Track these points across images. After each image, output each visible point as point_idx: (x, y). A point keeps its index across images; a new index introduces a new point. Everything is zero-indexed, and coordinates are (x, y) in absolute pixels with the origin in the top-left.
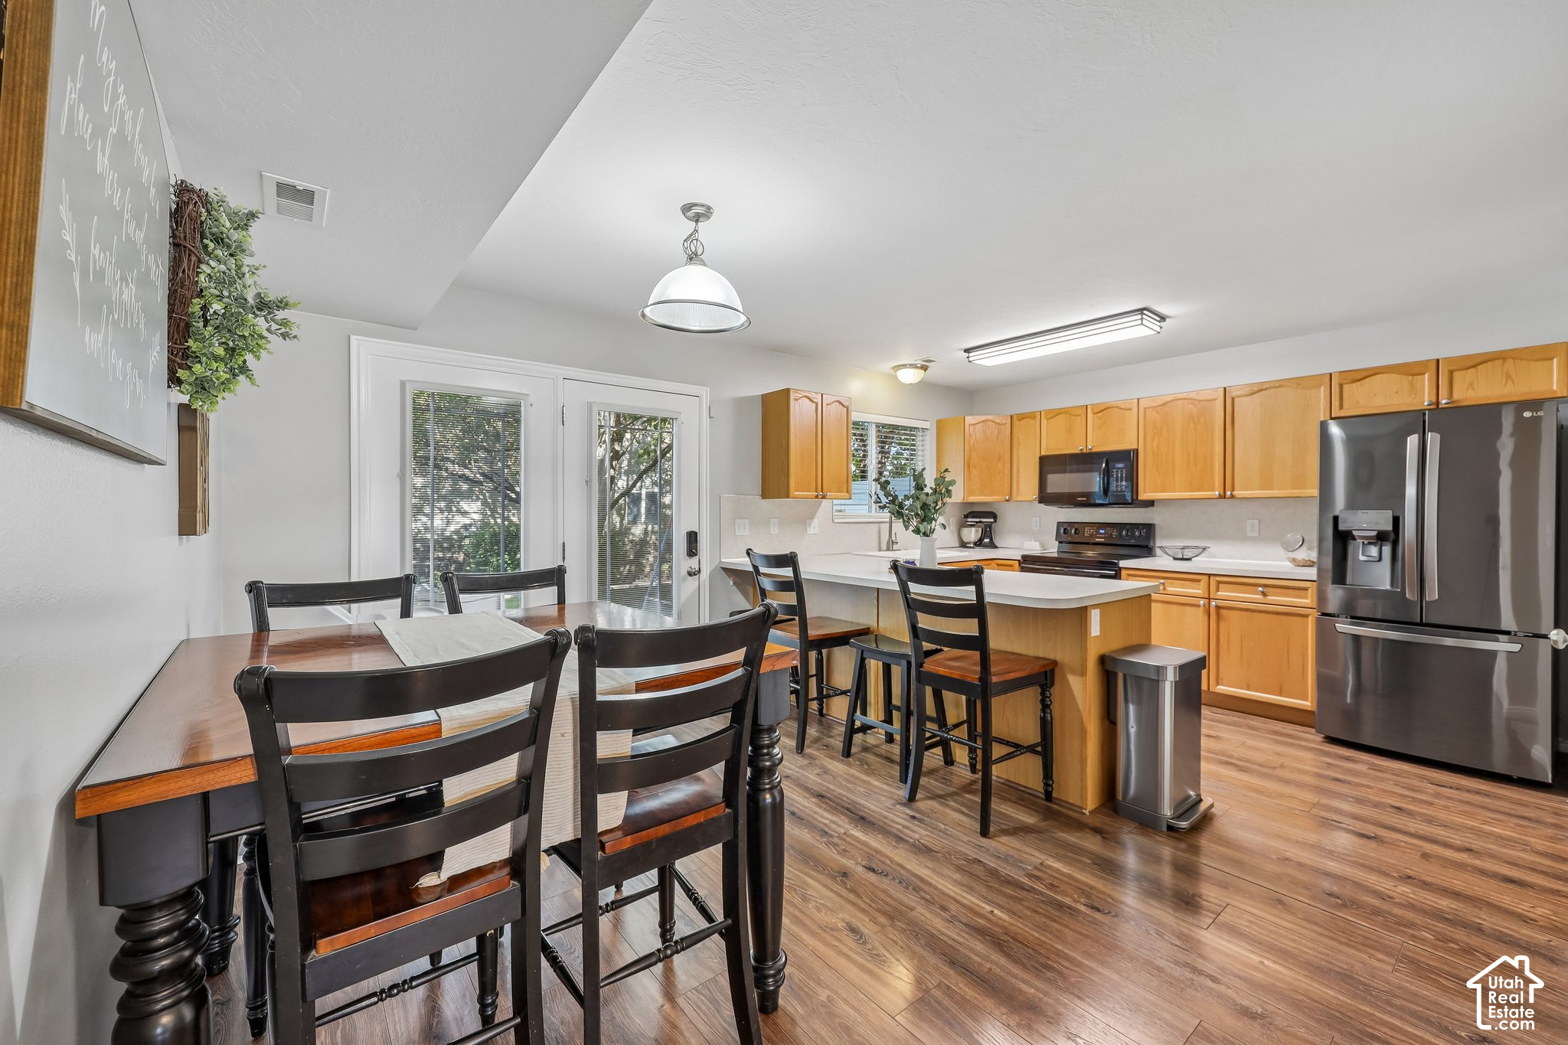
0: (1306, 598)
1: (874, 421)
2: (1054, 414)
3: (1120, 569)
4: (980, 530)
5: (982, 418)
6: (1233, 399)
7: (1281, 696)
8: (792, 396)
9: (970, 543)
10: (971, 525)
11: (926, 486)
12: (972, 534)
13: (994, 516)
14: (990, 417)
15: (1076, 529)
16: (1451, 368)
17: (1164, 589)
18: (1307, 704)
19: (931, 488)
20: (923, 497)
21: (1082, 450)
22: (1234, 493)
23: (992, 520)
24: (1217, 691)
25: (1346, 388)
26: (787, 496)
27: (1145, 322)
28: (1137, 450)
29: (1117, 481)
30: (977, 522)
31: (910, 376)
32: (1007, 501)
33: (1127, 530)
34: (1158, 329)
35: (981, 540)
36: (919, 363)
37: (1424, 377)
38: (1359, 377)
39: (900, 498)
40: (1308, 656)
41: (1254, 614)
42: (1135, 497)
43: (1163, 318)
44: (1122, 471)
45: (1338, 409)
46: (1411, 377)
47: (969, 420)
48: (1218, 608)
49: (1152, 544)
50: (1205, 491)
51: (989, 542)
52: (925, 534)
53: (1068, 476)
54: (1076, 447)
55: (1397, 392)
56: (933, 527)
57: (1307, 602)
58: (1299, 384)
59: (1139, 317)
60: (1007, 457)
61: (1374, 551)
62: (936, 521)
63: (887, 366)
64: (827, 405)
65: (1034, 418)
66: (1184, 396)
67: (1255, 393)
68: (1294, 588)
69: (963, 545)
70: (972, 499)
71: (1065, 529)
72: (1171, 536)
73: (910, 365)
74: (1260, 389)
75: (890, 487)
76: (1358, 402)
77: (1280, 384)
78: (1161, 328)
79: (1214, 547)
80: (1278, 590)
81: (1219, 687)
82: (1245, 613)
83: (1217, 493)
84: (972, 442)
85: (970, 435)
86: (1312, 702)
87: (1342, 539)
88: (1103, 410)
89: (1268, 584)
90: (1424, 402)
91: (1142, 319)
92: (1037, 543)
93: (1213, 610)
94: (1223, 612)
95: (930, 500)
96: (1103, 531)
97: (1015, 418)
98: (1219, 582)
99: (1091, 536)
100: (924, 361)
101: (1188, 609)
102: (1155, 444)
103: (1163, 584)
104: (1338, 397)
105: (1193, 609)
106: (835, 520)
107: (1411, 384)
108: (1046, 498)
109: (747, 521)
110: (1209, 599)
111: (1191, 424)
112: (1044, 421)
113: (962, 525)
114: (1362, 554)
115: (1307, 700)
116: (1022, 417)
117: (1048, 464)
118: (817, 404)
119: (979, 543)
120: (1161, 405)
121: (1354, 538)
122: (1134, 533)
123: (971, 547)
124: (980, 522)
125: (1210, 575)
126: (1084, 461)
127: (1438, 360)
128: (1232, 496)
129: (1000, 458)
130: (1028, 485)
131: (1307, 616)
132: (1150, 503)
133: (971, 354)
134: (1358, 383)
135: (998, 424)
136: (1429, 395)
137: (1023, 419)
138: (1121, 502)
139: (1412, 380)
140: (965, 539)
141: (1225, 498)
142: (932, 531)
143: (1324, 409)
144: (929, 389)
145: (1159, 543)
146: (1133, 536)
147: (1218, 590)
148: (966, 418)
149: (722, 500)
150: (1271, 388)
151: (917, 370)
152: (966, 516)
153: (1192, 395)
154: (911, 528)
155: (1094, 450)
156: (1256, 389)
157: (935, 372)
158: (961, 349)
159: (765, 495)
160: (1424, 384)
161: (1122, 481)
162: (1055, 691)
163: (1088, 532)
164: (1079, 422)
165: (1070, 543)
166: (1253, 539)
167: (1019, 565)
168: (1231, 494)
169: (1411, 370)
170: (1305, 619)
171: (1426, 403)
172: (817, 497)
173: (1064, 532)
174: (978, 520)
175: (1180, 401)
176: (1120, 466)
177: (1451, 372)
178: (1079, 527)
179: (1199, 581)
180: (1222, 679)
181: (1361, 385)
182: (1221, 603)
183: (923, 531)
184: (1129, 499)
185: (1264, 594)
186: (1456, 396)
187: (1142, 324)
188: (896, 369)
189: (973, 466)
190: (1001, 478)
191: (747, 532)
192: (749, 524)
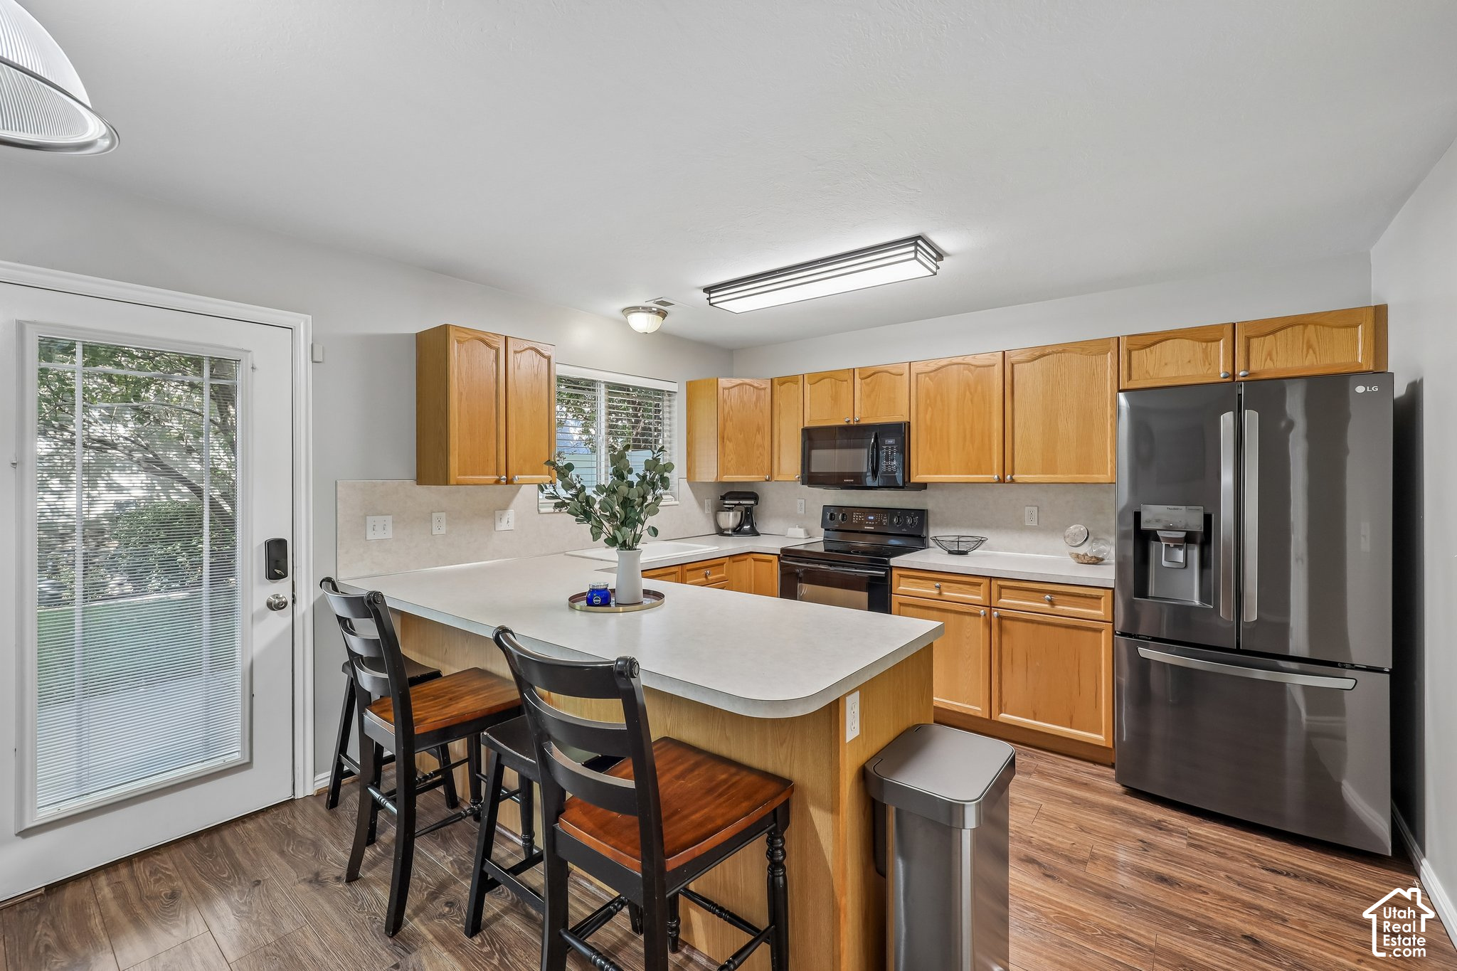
0: (1099, 609)
1: (603, 380)
2: (818, 378)
3: (891, 568)
4: (739, 513)
5: (738, 381)
6: (1013, 365)
7: (1071, 728)
8: (453, 335)
9: (728, 530)
10: (729, 508)
11: (630, 471)
12: (730, 519)
13: (754, 497)
14: (747, 381)
15: (843, 515)
16: (1248, 334)
17: (940, 594)
18: (1100, 738)
19: (638, 475)
20: (624, 488)
21: (849, 421)
22: (1013, 477)
23: (753, 502)
24: (1000, 720)
25: (1134, 354)
26: (447, 483)
27: (919, 256)
28: (909, 423)
29: (887, 460)
30: (735, 505)
31: (643, 323)
32: (767, 480)
33: (899, 517)
34: (934, 269)
35: (740, 525)
36: (656, 307)
37: (1219, 345)
38: (1149, 342)
39: (589, 492)
40: (1101, 681)
41: (1042, 627)
42: (907, 479)
43: (940, 256)
44: (892, 448)
45: (1126, 379)
46: (1204, 344)
47: (724, 382)
48: (1000, 618)
49: (925, 534)
50: (982, 474)
51: (750, 529)
52: (624, 545)
53: (837, 452)
54: (841, 419)
55: (1189, 362)
56: (638, 532)
57: (1100, 613)
58: (1083, 349)
59: (912, 248)
60: (767, 428)
61: (1180, 555)
62: (643, 523)
63: (615, 307)
64: (516, 352)
65: (796, 382)
66: (959, 360)
67: (1036, 359)
68: (1085, 596)
69: (721, 532)
70: (726, 478)
71: (831, 514)
72: (945, 524)
73: (643, 308)
74: (1041, 354)
75: (573, 474)
76: (1147, 372)
77: (1063, 349)
78: (938, 268)
79: (992, 538)
80: (1067, 598)
81: (1002, 715)
82: (1030, 625)
83: (996, 476)
84: (726, 410)
85: (725, 401)
86: (1106, 737)
87: (1143, 539)
88: (871, 375)
89: (1054, 591)
90: (1220, 374)
91: (916, 251)
92: (802, 530)
93: (995, 621)
94: (1006, 623)
95: (634, 494)
96: (872, 518)
97: (776, 382)
98: (1001, 587)
99: (861, 523)
100: (657, 303)
101: (967, 618)
102: (928, 417)
103: (939, 587)
104: (1126, 365)
105: (972, 618)
106: (542, 510)
107: (1205, 351)
108: (811, 478)
109: (390, 518)
110: (991, 607)
111: (968, 393)
112: (807, 387)
113: (719, 508)
114: (1167, 558)
115: (1101, 734)
116: (784, 381)
117: (812, 438)
118: (497, 350)
119: (737, 531)
120: (935, 370)
121: (1157, 539)
122: (906, 520)
123: (729, 535)
124: (739, 504)
125: (991, 578)
126: (851, 434)
127: (1234, 324)
128: (1012, 481)
129: (759, 429)
130: (790, 463)
131: (1100, 631)
132: (923, 486)
133: (712, 295)
134: (1148, 350)
135: (757, 388)
136: (1225, 366)
137: (784, 383)
138: (891, 485)
139: (1207, 347)
140: (723, 525)
141: (1004, 482)
142: (637, 539)
143: (1111, 378)
144: (668, 341)
145: (933, 532)
146: (905, 525)
147: (1000, 597)
148: (719, 379)
149: (339, 488)
150: (1053, 353)
151: (651, 315)
152: (723, 498)
153: (968, 360)
154: (604, 536)
155: (862, 422)
156: (1037, 354)
157: (675, 321)
158: (700, 288)
159: (421, 479)
160: (1219, 352)
161: (892, 460)
162: (792, 834)
163: (856, 517)
164: (845, 388)
165: (836, 530)
166: (1031, 529)
167: (779, 560)
168: (1011, 478)
169: (1204, 335)
170: (1098, 634)
171: (1222, 375)
172: (498, 482)
173: (831, 519)
174: (737, 502)
175: (956, 366)
176: (891, 441)
177: (1248, 339)
178: (846, 511)
179: (979, 585)
180: (1005, 705)
181: (1151, 352)
182: (1004, 613)
183: (620, 540)
184: (900, 483)
185: (1051, 603)
186: (1254, 367)
187: (916, 258)
188: (626, 312)
189: (728, 439)
190: (760, 453)
191: (389, 534)
192: (393, 522)
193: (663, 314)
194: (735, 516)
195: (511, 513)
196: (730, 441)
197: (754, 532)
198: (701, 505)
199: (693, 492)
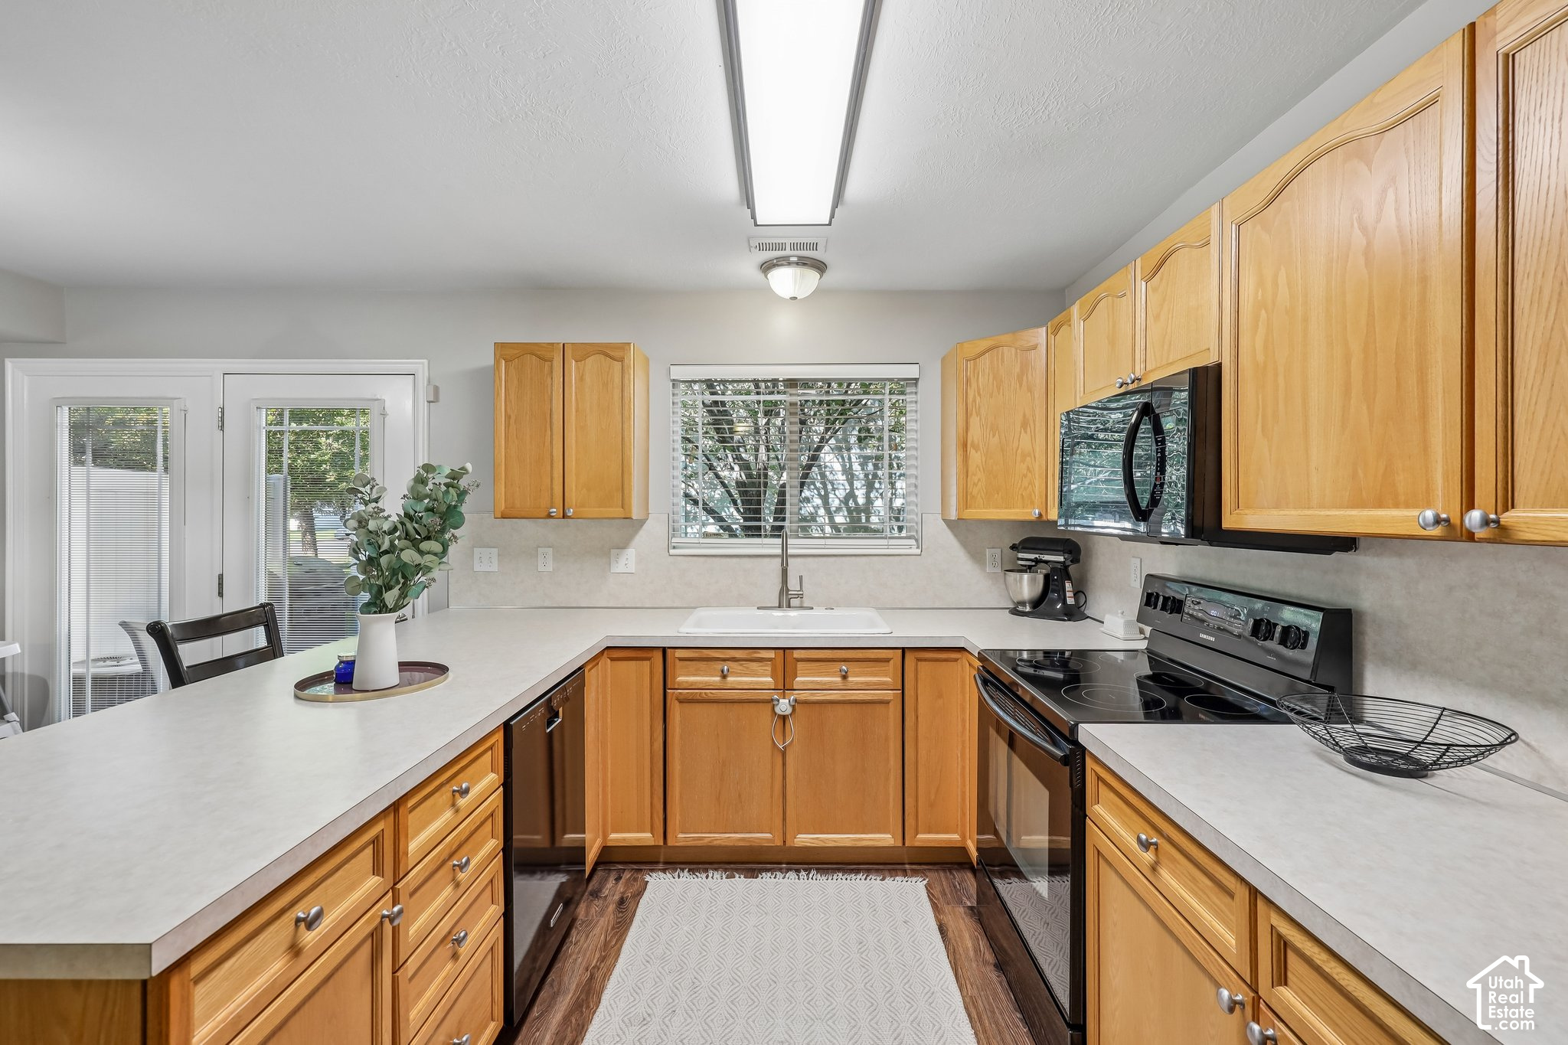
4: (1041, 577)
8: (501, 354)
9: (1024, 603)
10: (1027, 567)
12: (1027, 586)
13: (1071, 549)
14: (1004, 338)
22: (1504, 517)
23: (1069, 561)
28: (1220, 365)
30: (1034, 561)
31: (795, 283)
35: (1046, 601)
47: (968, 348)
64: (578, 360)
65: (1070, 321)
69: (1012, 607)
70: (969, 514)
71: (1150, 595)
84: (971, 396)
85: (968, 382)
88: (1160, 263)
97: (1050, 330)
106: (674, 552)
112: (1081, 327)
113: (1009, 566)
116: (1058, 323)
118: (553, 361)
120: (1276, 197)
123: (1026, 615)
128: (1501, 533)
135: (1022, 348)
137: (1058, 328)
140: (1015, 597)
148: (962, 345)
152: (1016, 549)
155: (1144, 383)
168: (1493, 522)
174: (1037, 557)
188: (766, 274)
189: (973, 446)
190: (1028, 469)
191: (495, 567)
192: (499, 555)
193: (820, 267)
194: (1033, 581)
195: (631, 553)
196: (977, 448)
197: (1074, 613)
198: (976, 556)
199: (956, 536)
